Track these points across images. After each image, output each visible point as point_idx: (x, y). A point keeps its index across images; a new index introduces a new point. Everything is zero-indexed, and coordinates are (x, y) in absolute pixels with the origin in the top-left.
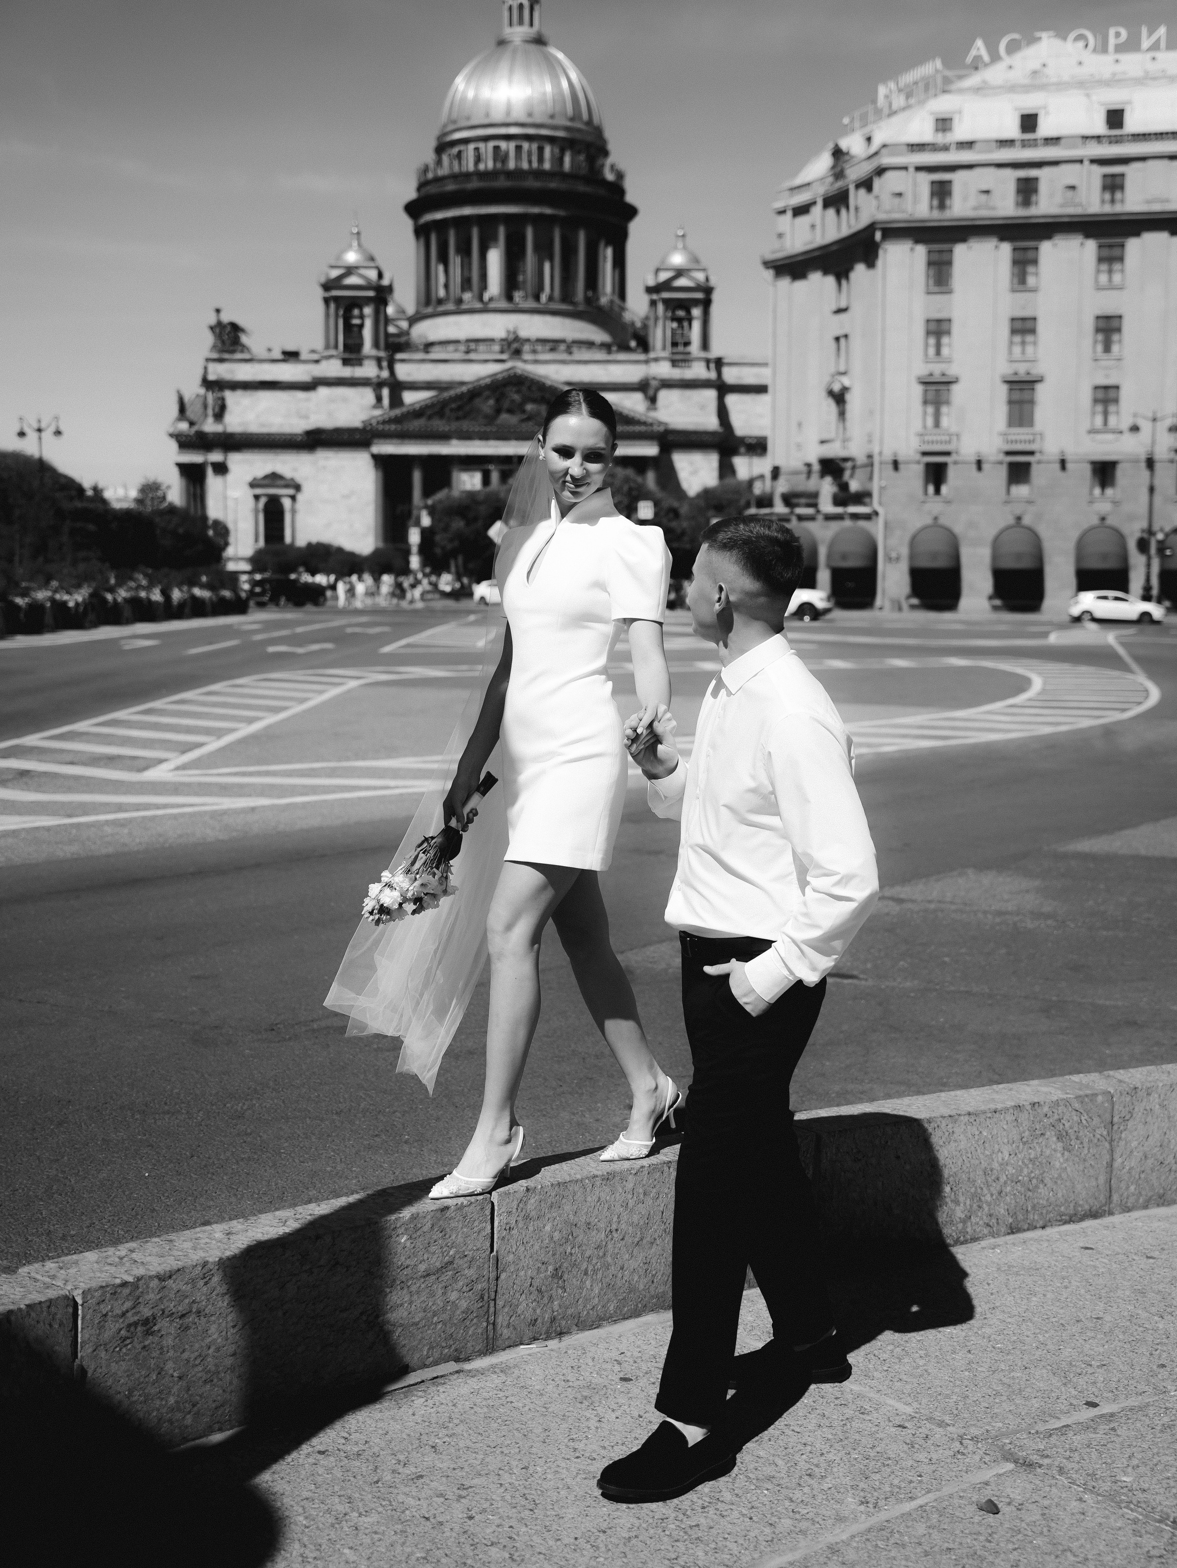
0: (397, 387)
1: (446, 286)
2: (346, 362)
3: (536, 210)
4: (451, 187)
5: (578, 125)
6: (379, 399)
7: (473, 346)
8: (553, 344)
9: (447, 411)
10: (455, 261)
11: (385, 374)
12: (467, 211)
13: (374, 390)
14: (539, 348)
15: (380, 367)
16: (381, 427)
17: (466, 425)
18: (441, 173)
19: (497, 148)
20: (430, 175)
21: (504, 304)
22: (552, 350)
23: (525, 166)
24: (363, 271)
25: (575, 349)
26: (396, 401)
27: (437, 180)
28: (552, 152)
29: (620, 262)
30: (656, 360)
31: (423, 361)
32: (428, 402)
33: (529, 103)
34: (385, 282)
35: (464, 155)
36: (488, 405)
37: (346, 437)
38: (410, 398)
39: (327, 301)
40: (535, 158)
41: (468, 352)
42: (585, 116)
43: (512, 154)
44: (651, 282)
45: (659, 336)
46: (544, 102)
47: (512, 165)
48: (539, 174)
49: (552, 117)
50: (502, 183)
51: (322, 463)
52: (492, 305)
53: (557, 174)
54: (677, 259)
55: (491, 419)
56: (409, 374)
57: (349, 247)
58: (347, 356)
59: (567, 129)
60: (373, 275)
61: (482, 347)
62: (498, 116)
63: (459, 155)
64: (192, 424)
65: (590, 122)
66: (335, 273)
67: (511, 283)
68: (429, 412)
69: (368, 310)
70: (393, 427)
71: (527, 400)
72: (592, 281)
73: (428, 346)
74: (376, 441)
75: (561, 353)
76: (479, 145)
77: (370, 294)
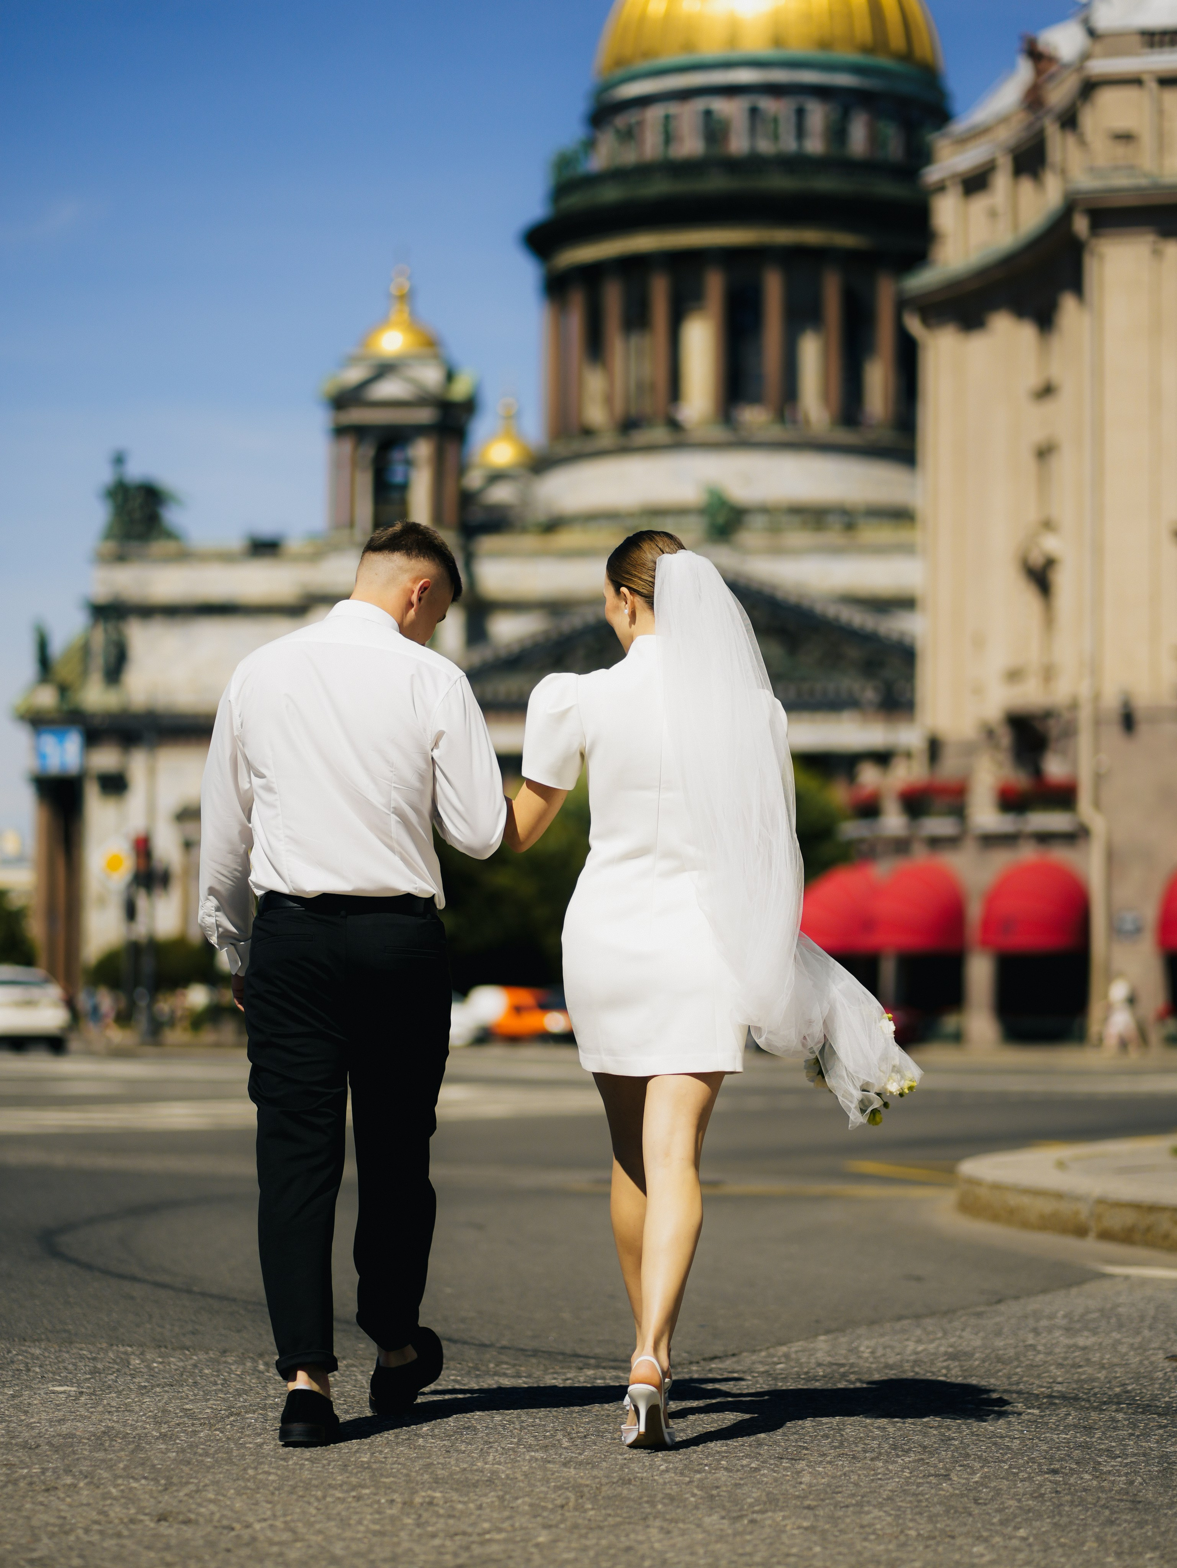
0: (479, 607)
1: (606, 398)
3: (786, 236)
4: (611, 194)
5: (882, 61)
9: (575, 659)
12: (645, 242)
18: (594, 165)
19: (708, 114)
20: (574, 172)
21: (718, 433)
22: (816, 526)
23: (767, 147)
24: (412, 371)
25: (864, 524)
26: (474, 636)
27: (585, 180)
28: (825, 117)
31: (540, 554)
32: (540, 637)
34: (460, 390)
35: (642, 130)
38: (508, 631)
39: (337, 433)
40: (787, 130)
42: (897, 40)
43: (740, 125)
46: (810, 17)
47: (739, 146)
48: (796, 163)
49: (824, 45)
50: (717, 183)
52: (693, 435)
53: (836, 161)
57: (383, 323)
59: (858, 69)
60: (433, 376)
62: (711, 50)
63: (629, 135)
64: (63, 690)
65: (907, 56)
66: (354, 375)
67: (734, 389)
68: (536, 662)
69: (420, 451)
73: (553, 524)
75: (833, 536)
76: (673, 108)
77: (423, 416)
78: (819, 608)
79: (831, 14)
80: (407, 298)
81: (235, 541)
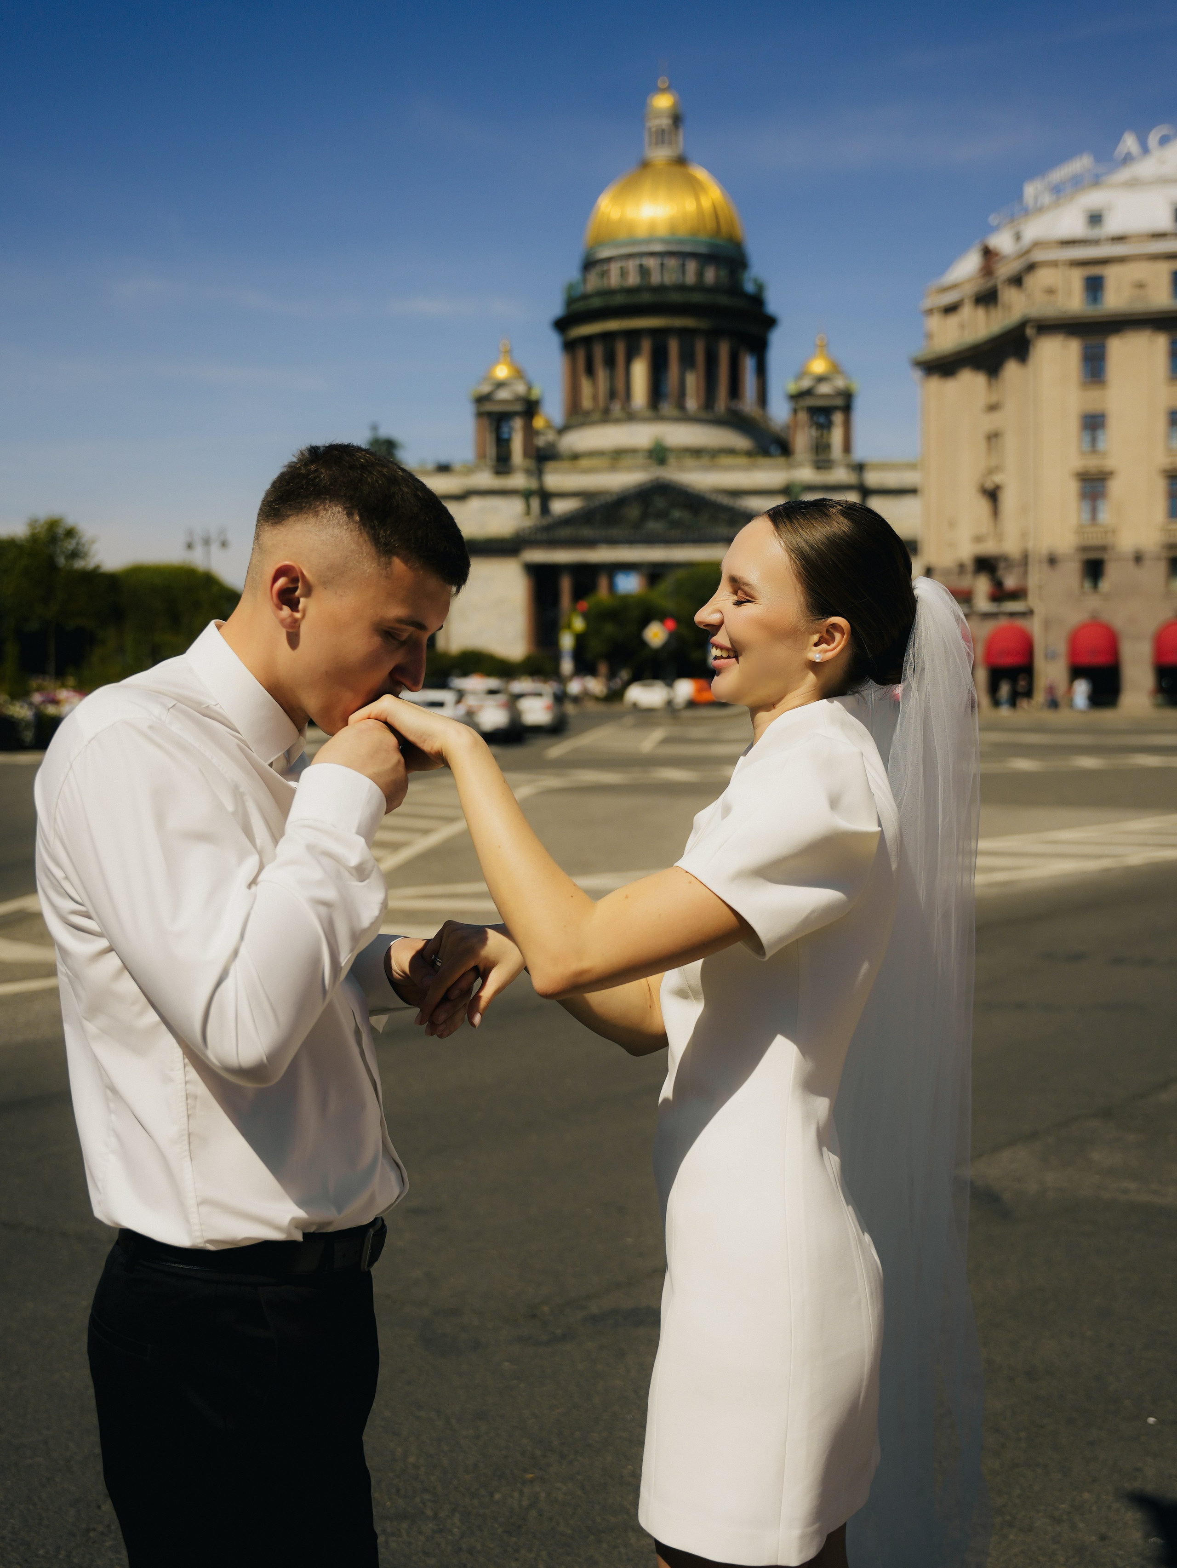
0: (545, 496)
1: (594, 398)
2: (496, 473)
3: (680, 323)
4: (596, 303)
5: (719, 241)
6: (528, 507)
7: (618, 455)
8: (696, 453)
9: (597, 519)
10: (601, 374)
11: (533, 484)
12: (613, 325)
13: (524, 500)
14: (687, 455)
15: (529, 478)
16: (531, 535)
17: (614, 532)
18: (586, 290)
19: (641, 266)
20: (576, 293)
21: (648, 413)
22: (698, 457)
23: (668, 281)
24: (512, 386)
25: (717, 457)
26: (545, 510)
27: (585, 297)
28: (694, 267)
29: (761, 370)
30: (800, 465)
31: (572, 470)
32: (576, 509)
34: (534, 396)
35: (609, 273)
36: (633, 512)
37: (496, 546)
38: (560, 507)
40: (678, 273)
41: (614, 462)
42: (725, 232)
43: (656, 270)
44: (792, 387)
45: (802, 441)
46: (686, 219)
47: (656, 280)
48: (682, 288)
50: (646, 298)
52: (637, 415)
53: (700, 287)
54: (819, 366)
55: (638, 525)
56: (557, 484)
57: (497, 363)
58: (498, 465)
59: (708, 245)
60: (520, 388)
61: (627, 456)
62: (642, 235)
63: (604, 275)
65: (730, 239)
66: (485, 389)
67: (656, 393)
68: (578, 521)
69: (518, 424)
70: (544, 535)
71: (672, 506)
72: (735, 390)
73: (575, 457)
74: (526, 549)
75: (705, 461)
76: (623, 264)
77: (518, 407)
78: (708, 496)
80: (509, 352)
81: (430, 466)
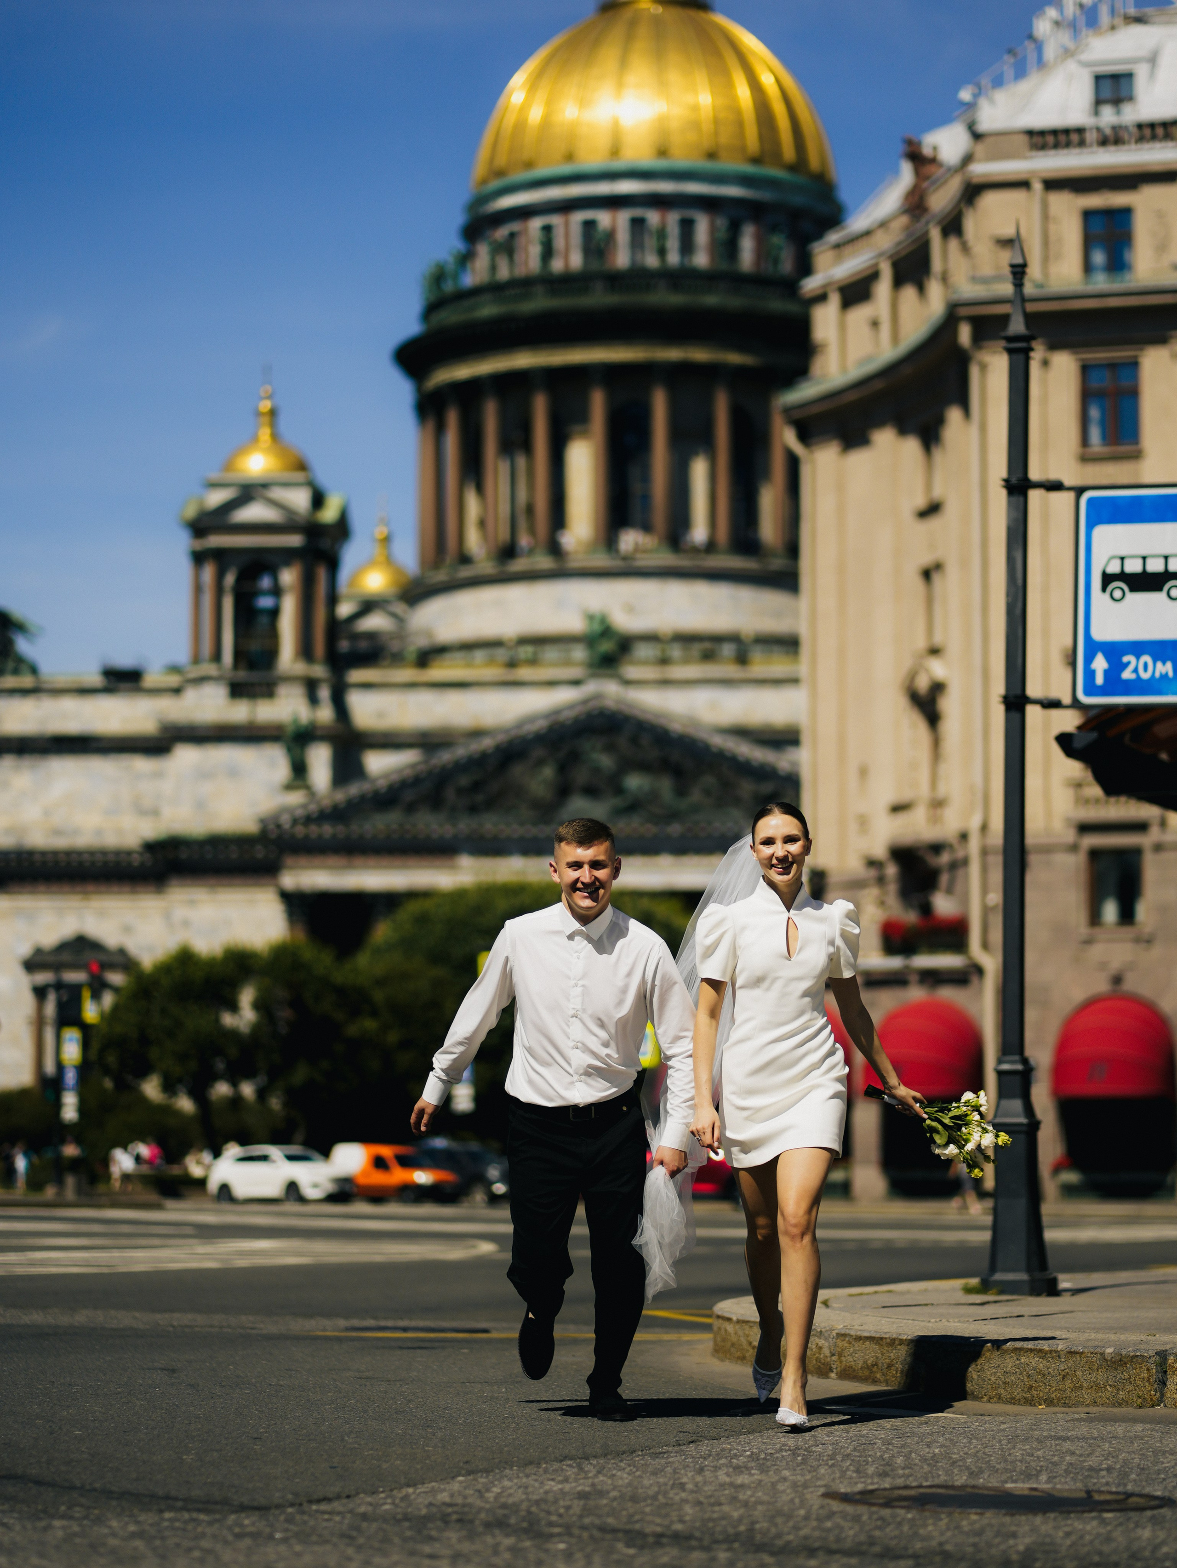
0: (350, 742)
1: (482, 524)
2: (238, 690)
3: (673, 354)
4: (488, 310)
5: (772, 171)
6: (299, 769)
7: (526, 651)
9: (450, 794)
10: (499, 468)
12: (524, 360)
13: (289, 750)
14: (676, 652)
15: (313, 700)
16: (300, 831)
18: (469, 280)
19: (589, 225)
20: (449, 287)
21: (601, 560)
22: (708, 657)
23: (651, 261)
24: (278, 494)
25: (757, 655)
26: (345, 772)
27: (465, 297)
28: (713, 229)
31: (412, 685)
32: (408, 772)
33: (662, 129)
34: (329, 514)
35: (521, 241)
36: (540, 779)
37: (234, 854)
38: (377, 765)
39: (199, 558)
40: (673, 244)
41: (512, 664)
42: (789, 153)
43: (623, 236)
46: (695, 125)
47: (622, 259)
48: (682, 277)
49: (712, 155)
50: (600, 298)
51: (180, 912)
52: (575, 563)
53: (723, 276)
55: (546, 805)
56: (381, 715)
58: (242, 675)
59: (745, 180)
60: (300, 500)
61: (551, 653)
62: (592, 160)
63: (508, 248)
66: (216, 499)
68: (409, 796)
69: (288, 577)
70: (327, 830)
71: (628, 765)
73: (429, 654)
74: (289, 861)
76: (553, 220)
77: (295, 540)
79: (716, 121)
80: (272, 417)
